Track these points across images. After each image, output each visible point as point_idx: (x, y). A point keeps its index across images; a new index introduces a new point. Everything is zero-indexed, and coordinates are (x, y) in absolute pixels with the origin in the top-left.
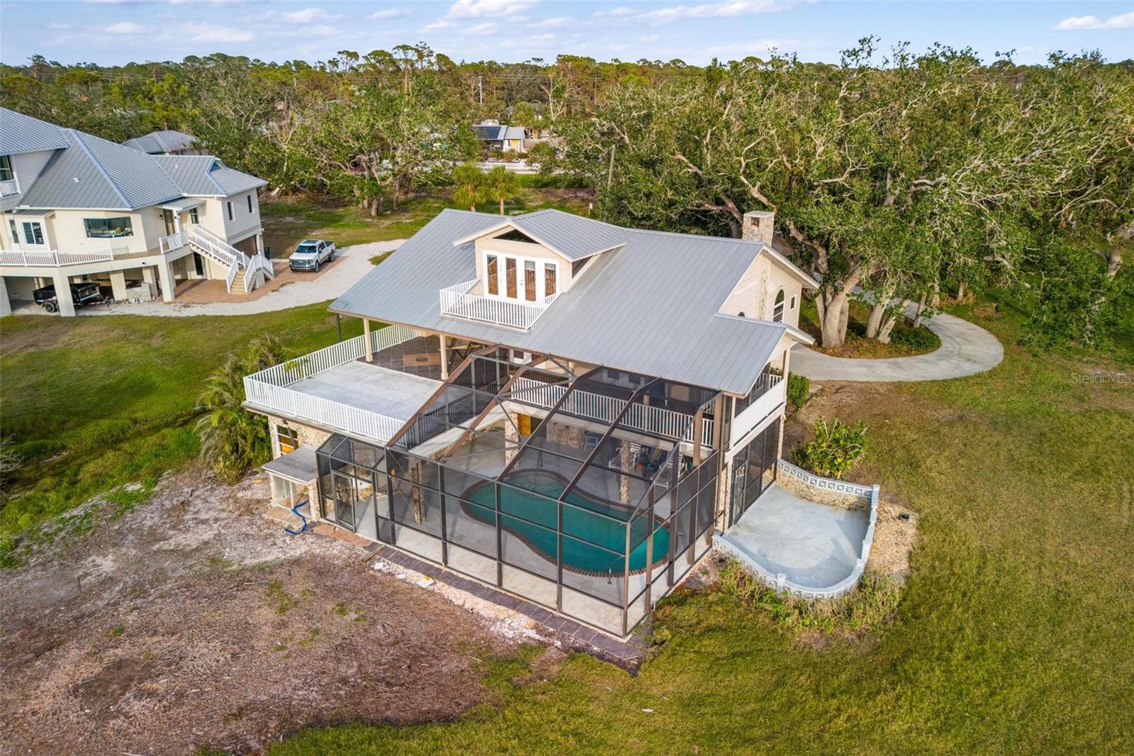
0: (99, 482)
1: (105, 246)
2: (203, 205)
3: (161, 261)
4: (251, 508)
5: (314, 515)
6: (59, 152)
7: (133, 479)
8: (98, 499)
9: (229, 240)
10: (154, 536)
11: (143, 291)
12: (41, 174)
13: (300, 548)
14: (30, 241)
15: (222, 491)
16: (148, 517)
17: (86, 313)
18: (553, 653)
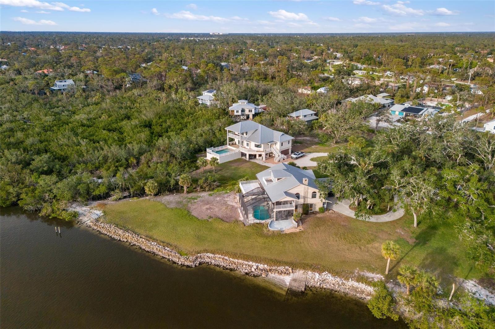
0: (226, 189)
3: (264, 153)
5: (238, 201)
6: (257, 129)
7: (229, 190)
8: (224, 192)
9: (280, 150)
10: (224, 198)
12: (252, 134)
13: (234, 204)
14: (247, 146)
15: (235, 195)
16: (226, 195)
17: (251, 160)
18: (241, 222)
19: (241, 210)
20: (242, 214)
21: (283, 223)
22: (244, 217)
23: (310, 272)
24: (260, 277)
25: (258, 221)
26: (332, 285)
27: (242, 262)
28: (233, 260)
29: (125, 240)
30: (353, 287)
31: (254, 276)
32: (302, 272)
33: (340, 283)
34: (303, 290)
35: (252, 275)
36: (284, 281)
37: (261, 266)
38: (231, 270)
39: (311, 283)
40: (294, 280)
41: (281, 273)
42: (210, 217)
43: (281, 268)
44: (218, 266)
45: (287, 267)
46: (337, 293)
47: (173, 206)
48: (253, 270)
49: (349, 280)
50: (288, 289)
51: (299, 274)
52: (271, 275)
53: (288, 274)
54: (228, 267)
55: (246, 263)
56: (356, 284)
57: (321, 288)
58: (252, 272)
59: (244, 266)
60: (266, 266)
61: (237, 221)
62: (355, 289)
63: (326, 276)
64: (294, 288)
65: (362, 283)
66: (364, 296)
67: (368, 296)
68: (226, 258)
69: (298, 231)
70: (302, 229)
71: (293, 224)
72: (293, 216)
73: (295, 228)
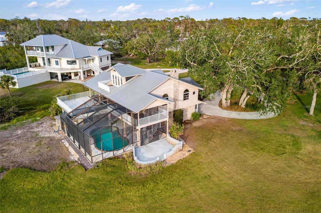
0: (34, 116)
1: (70, 66)
2: (95, 58)
3: (81, 71)
5: (60, 128)
6: (66, 45)
8: (30, 120)
9: (100, 67)
10: (32, 128)
11: (78, 77)
12: (61, 50)
13: (53, 135)
14: (56, 65)
16: (34, 125)
17: (64, 81)
18: (76, 164)
19: (69, 141)
20: (75, 149)
21: (155, 146)
22: (78, 152)
25: (110, 154)
61: (66, 164)
69: (187, 154)
70: (192, 151)
71: (174, 145)
72: (166, 133)
73: (181, 150)
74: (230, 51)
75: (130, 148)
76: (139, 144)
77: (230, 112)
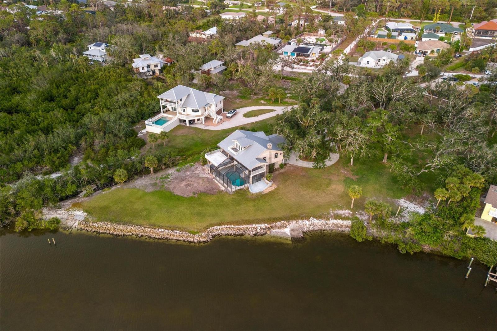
0: (189, 162)
1: (195, 114)
2: (212, 105)
3: (203, 117)
4: (204, 170)
5: (210, 172)
6: (189, 94)
7: (192, 162)
8: (188, 165)
9: (215, 111)
10: (193, 171)
11: (199, 122)
12: (186, 99)
13: (207, 176)
15: (201, 167)
16: (193, 168)
17: (191, 126)
18: (225, 192)
19: (217, 180)
20: (221, 184)
21: (259, 184)
22: (224, 187)
23: (300, 221)
24: (266, 235)
25: (238, 188)
26: (320, 227)
27: (246, 226)
28: (239, 227)
29: (130, 234)
30: (334, 224)
31: (262, 235)
32: (294, 222)
33: (325, 224)
34: (302, 236)
35: (260, 235)
36: (285, 233)
37: (263, 226)
38: (241, 235)
39: (306, 229)
40: (293, 230)
41: (280, 227)
42: (194, 193)
43: (279, 224)
44: (228, 235)
45: (283, 222)
46: (325, 231)
47: (151, 189)
48: (259, 230)
49: (329, 219)
50: (292, 238)
51: (293, 224)
52: (275, 231)
53: (286, 227)
54: (237, 233)
55: (250, 226)
56: (335, 222)
57: (313, 231)
58: (258, 232)
59: (250, 229)
60: (266, 225)
61: (220, 192)
62: (336, 225)
63: (312, 221)
64: (296, 237)
65: (339, 219)
66: (343, 229)
67: (346, 228)
68: (232, 226)
69: (273, 188)
70: (276, 187)
71: (268, 184)
72: (264, 177)
73: (271, 187)
74: (307, 121)
75: (246, 185)
76: (251, 183)
77: (304, 161)
